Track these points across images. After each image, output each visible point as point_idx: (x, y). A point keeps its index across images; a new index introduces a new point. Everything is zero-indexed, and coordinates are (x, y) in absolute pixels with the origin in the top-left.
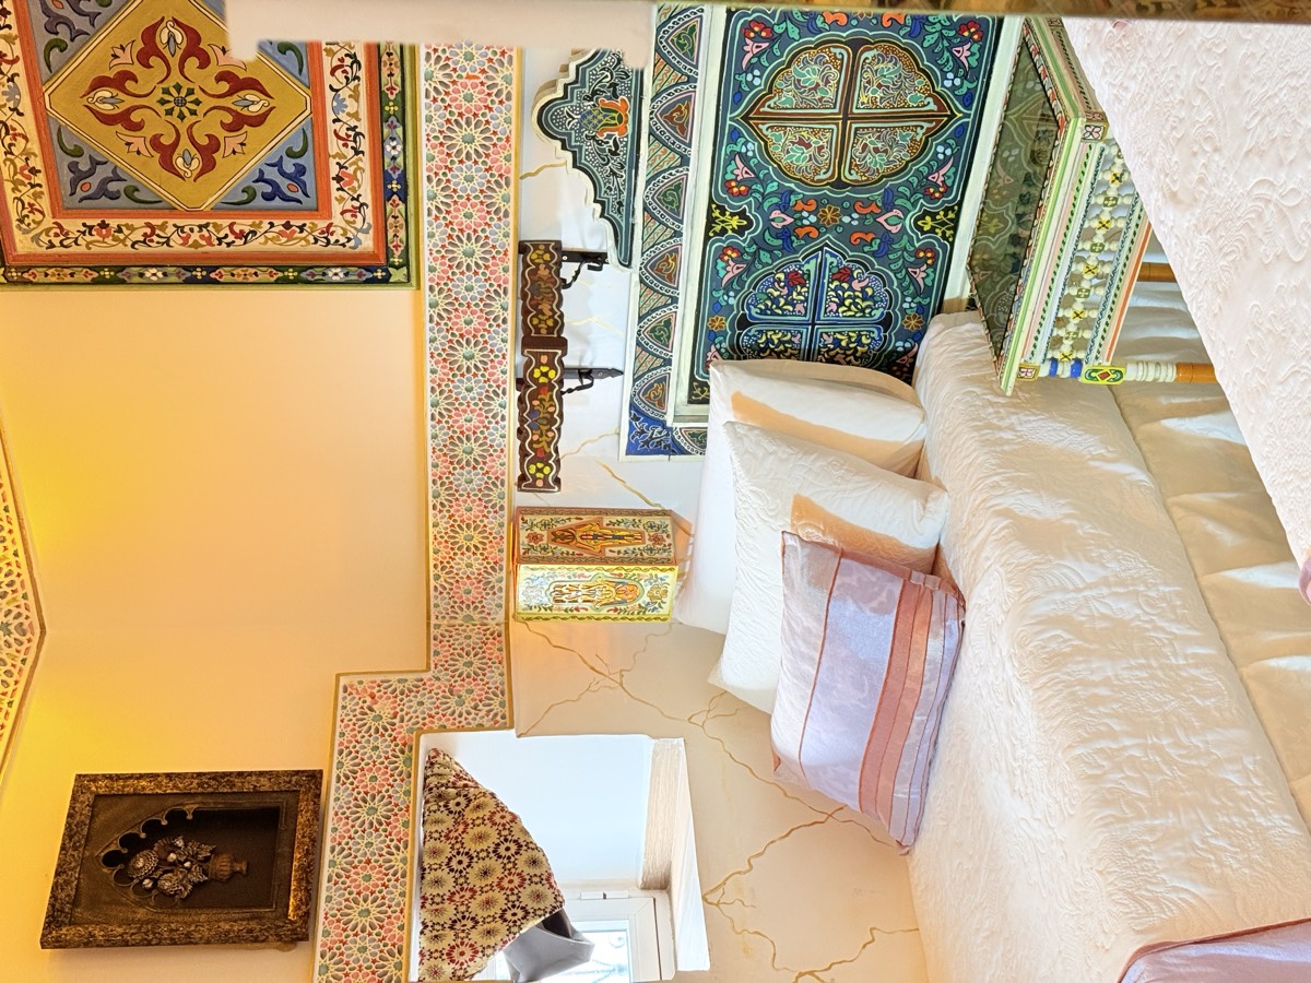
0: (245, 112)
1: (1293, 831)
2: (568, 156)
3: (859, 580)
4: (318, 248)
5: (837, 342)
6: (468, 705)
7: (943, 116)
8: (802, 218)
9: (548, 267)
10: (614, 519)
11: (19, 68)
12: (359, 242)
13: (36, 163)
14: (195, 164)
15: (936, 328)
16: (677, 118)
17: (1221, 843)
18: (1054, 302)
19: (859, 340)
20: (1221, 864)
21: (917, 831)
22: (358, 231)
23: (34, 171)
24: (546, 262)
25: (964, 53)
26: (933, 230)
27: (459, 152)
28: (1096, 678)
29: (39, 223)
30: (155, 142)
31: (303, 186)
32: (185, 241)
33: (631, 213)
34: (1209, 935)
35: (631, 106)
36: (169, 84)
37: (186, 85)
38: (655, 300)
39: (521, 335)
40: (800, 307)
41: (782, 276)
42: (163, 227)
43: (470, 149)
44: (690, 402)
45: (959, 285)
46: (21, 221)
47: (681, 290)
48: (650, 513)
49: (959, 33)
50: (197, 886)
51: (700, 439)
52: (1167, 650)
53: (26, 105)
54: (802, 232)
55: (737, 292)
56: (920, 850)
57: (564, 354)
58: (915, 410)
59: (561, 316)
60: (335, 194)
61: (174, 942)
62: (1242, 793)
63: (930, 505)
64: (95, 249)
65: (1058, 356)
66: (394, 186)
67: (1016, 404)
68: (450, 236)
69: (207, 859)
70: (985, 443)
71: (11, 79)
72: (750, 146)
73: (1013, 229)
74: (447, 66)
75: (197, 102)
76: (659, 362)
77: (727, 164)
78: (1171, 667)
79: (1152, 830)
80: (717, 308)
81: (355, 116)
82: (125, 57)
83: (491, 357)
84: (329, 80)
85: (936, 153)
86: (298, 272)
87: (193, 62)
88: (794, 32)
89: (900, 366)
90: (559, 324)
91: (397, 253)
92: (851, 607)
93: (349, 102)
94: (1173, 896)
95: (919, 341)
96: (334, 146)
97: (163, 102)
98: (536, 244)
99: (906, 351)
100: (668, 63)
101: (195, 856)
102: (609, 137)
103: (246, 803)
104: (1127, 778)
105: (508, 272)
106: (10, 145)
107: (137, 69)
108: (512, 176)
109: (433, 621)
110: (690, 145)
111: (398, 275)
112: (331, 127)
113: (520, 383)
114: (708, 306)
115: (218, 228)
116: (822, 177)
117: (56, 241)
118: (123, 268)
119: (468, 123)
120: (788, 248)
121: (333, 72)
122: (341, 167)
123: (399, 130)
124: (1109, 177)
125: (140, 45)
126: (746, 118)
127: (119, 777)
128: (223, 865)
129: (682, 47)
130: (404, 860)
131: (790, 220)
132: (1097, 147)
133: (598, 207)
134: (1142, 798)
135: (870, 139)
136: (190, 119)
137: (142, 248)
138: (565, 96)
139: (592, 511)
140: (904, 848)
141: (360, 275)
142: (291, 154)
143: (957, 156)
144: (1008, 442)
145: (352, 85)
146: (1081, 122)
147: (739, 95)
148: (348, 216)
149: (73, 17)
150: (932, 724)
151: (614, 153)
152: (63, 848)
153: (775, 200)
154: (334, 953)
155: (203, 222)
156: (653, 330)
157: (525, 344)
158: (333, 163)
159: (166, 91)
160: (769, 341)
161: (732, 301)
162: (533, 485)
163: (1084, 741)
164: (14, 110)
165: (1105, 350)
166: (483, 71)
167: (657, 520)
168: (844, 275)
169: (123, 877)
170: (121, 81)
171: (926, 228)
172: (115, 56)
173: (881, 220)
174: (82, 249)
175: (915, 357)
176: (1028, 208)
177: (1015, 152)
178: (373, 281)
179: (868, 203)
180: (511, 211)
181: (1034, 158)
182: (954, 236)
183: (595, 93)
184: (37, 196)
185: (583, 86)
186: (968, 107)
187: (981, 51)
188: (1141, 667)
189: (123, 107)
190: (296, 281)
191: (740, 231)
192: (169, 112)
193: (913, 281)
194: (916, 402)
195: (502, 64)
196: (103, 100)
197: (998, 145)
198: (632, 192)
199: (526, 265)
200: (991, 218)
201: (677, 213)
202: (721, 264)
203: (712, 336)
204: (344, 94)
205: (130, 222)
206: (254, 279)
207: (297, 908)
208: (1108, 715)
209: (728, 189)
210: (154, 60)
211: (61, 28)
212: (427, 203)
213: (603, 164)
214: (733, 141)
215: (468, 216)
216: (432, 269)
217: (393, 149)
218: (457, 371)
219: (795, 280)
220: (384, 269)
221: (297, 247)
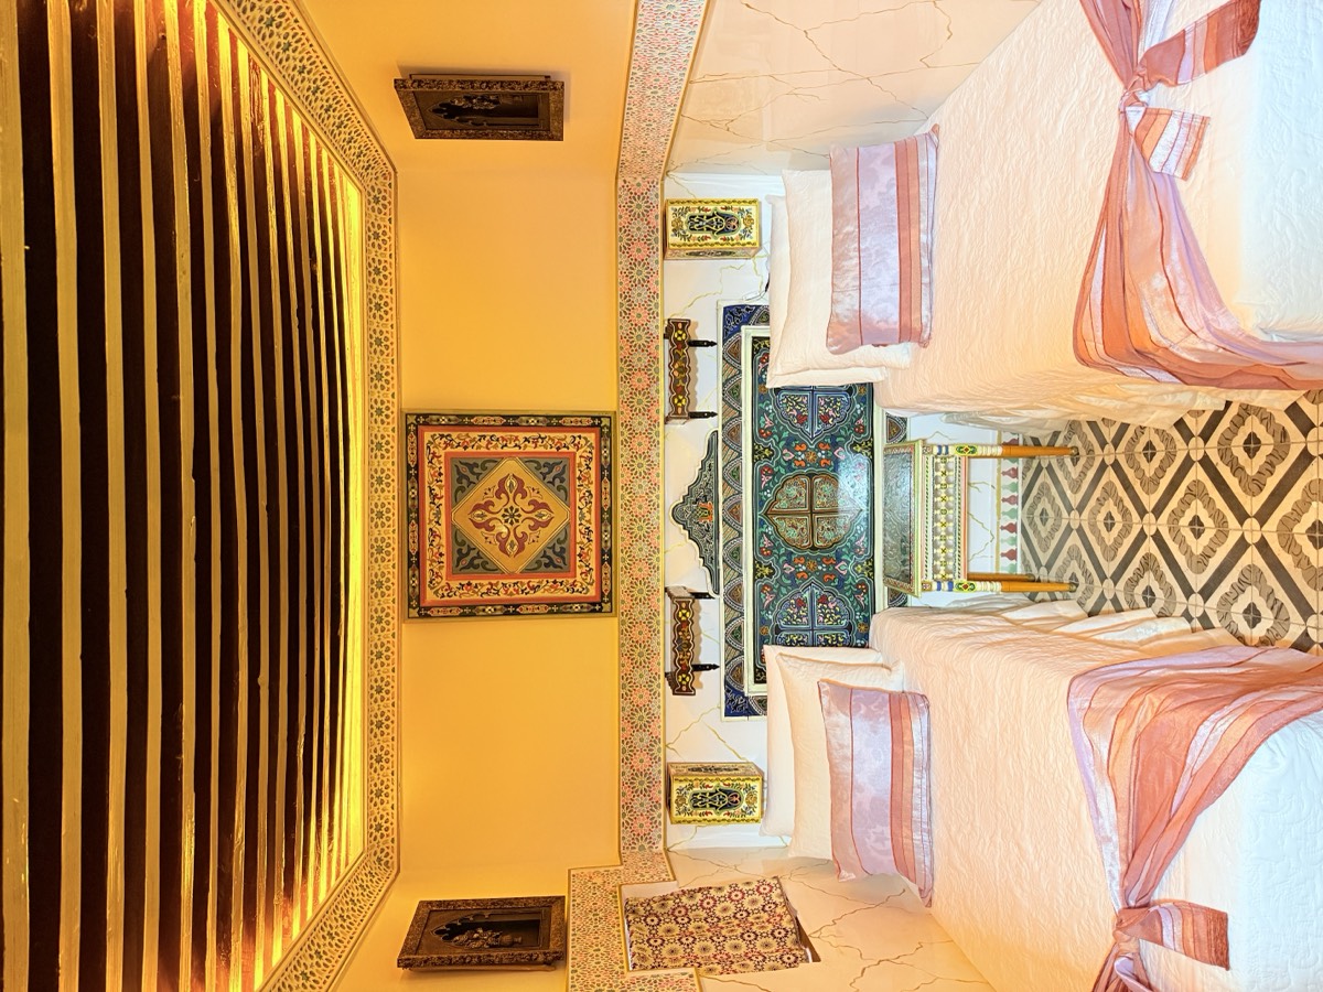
0: (540, 520)
2: (687, 532)
4: (569, 594)
5: (826, 641)
7: (856, 510)
8: (799, 568)
11: (443, 501)
12: (588, 590)
13: (443, 550)
14: (515, 548)
16: (734, 512)
19: (837, 639)
22: (588, 584)
23: (441, 555)
26: (862, 573)
27: (636, 535)
29: (438, 583)
30: (498, 536)
31: (563, 559)
32: (506, 591)
33: (717, 563)
35: (714, 507)
36: (507, 507)
37: (515, 507)
38: (733, 614)
40: (804, 620)
41: (793, 601)
42: (497, 584)
44: (756, 682)
46: (431, 582)
47: (745, 608)
51: (763, 702)
53: (443, 520)
54: (799, 575)
55: (772, 612)
60: (578, 563)
64: (463, 598)
66: (606, 556)
68: (632, 583)
71: (438, 507)
72: (770, 529)
74: (631, 492)
75: (519, 516)
76: (737, 654)
77: (760, 540)
80: (764, 622)
81: (589, 521)
82: (490, 494)
83: (652, 655)
84: (578, 504)
85: (856, 530)
86: (558, 608)
87: (519, 495)
88: (783, 471)
91: (606, 595)
93: (587, 514)
96: (579, 538)
97: (504, 516)
100: (729, 484)
102: (705, 522)
106: (433, 541)
107: (494, 500)
108: (661, 547)
109: (622, 851)
110: (741, 526)
111: (607, 608)
112: (578, 528)
114: (760, 621)
115: (522, 584)
116: (805, 544)
117: (446, 593)
118: (475, 607)
120: (794, 585)
121: (580, 501)
122: (582, 549)
123: (609, 528)
125: (497, 488)
126: (766, 514)
129: (734, 477)
131: (793, 569)
132: (930, 458)
133: (702, 560)
135: (824, 523)
136: (515, 524)
137: (485, 597)
138: (683, 503)
140: (928, 896)
141: (588, 608)
142: (559, 542)
143: (866, 530)
145: (588, 506)
147: (762, 504)
148: (583, 576)
149: (471, 476)
151: (708, 531)
152: (412, 926)
153: (785, 558)
155: (515, 581)
156: (733, 633)
158: (578, 546)
159: (506, 521)
160: (792, 641)
161: (771, 617)
164: (437, 522)
166: (647, 494)
168: (824, 600)
170: (487, 506)
171: (860, 571)
172: (485, 494)
173: (837, 567)
174: (457, 598)
178: (594, 611)
179: (828, 558)
180: (661, 567)
182: (873, 574)
183: (697, 500)
184: (440, 568)
185: (691, 498)
186: (866, 504)
189: (486, 519)
190: (558, 612)
191: (770, 576)
193: (859, 603)
195: (655, 490)
196: (478, 516)
198: (717, 553)
201: (739, 564)
202: (763, 595)
203: (762, 639)
204: (585, 510)
205: (482, 582)
206: (536, 612)
209: (762, 553)
210: (503, 495)
211: (464, 481)
212: (621, 565)
213: (702, 537)
214: (761, 526)
215: (640, 571)
216: (623, 602)
217: (606, 537)
218: (636, 665)
219: (800, 603)
220: (600, 605)
221: (559, 594)
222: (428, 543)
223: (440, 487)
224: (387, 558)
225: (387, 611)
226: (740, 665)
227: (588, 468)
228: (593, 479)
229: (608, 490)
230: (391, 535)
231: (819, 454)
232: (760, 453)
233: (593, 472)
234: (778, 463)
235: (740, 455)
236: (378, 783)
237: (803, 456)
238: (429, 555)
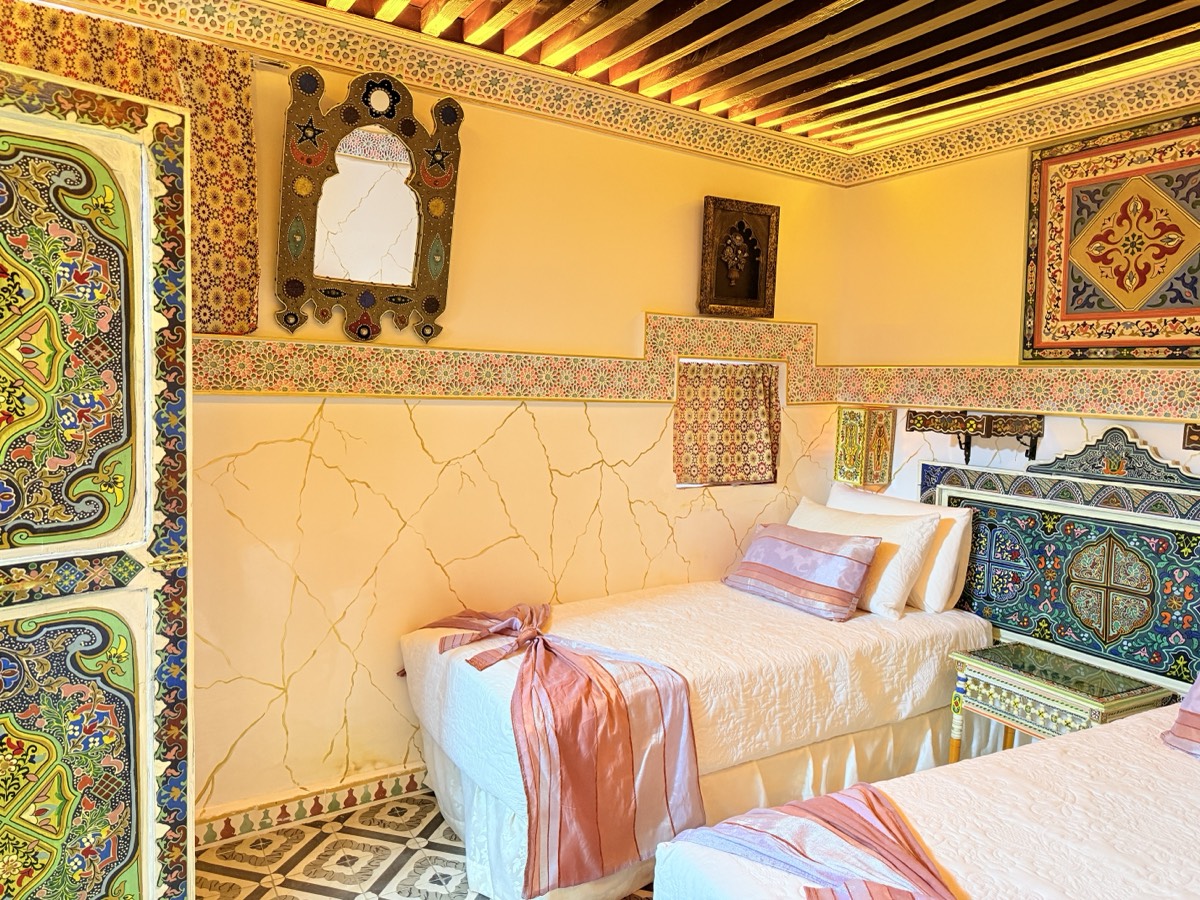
0: (1126, 277)
1: (735, 759)
2: (1094, 443)
3: (855, 573)
4: (1045, 314)
5: (979, 573)
6: (798, 385)
7: (1107, 639)
8: (1050, 561)
9: (1030, 429)
10: (888, 456)
11: (1157, 162)
12: (1047, 334)
13: (1100, 173)
14: (1097, 253)
15: (985, 623)
16: (1112, 500)
17: (731, 726)
18: (999, 684)
19: (979, 584)
20: (722, 723)
21: (732, 587)
22: (1054, 335)
23: (1095, 172)
24: (1032, 429)
25: (1143, 653)
26: (1039, 627)
27: (1098, 386)
28: (808, 680)
29: (1065, 176)
30: (1110, 232)
31: (1082, 306)
32: (1053, 248)
33: (1058, 473)
34: (692, 713)
35: (1121, 476)
36: (1144, 239)
37: (1143, 247)
38: (1008, 483)
39: (994, 415)
40: (999, 556)
41: (1017, 548)
42: (1061, 237)
43: (1100, 392)
45: (1007, 637)
46: (1067, 167)
47: (1012, 496)
48: (890, 474)
49: (1155, 652)
50: (726, 264)
51: (930, 500)
52: (819, 715)
53: (1134, 167)
54: (1042, 560)
55: (1009, 525)
56: (723, 586)
57: (982, 436)
58: (941, 609)
59: (1002, 435)
60: (1076, 323)
61: (703, 255)
62: (753, 738)
63: (892, 611)
64: (1049, 204)
65: (969, 682)
66: (1080, 353)
67: (943, 659)
68: (1049, 380)
69: (737, 267)
70: (924, 642)
71: (1150, 158)
72: (1094, 537)
73: (1038, 668)
74: (1149, 382)
75: (1133, 253)
76: (973, 483)
77: (1084, 525)
78: (811, 715)
79: (738, 695)
80: (1002, 514)
81: (1121, 334)
82: (1161, 217)
83: (981, 400)
84: (1143, 321)
85: (1084, 633)
86: (1031, 303)
87: (1157, 251)
88: (1161, 565)
89: (964, 603)
90: (998, 434)
91: (1040, 354)
92: (843, 568)
93: (1130, 331)
94: (709, 700)
95: (977, 614)
96: (1104, 323)
97: (1134, 236)
98: (1042, 424)
99: (972, 607)
100: (1146, 498)
101: (740, 262)
102: (1104, 465)
103: (761, 284)
104: (761, 687)
105: (1026, 409)
106: (1111, 160)
107: (1154, 222)
108: (1082, 413)
109: (840, 368)
110: (1096, 506)
111: (1028, 354)
112: (1115, 322)
113: (964, 413)
114: (1003, 510)
115: (1059, 264)
116: (1074, 573)
117: (1055, 185)
118: (1038, 218)
119: (1114, 392)
120: (1033, 552)
121: (1147, 322)
122: (1091, 326)
123: (1111, 356)
124: (1069, 720)
125: (1168, 223)
126: (1110, 536)
127: (777, 225)
128: (735, 274)
129: (1156, 505)
130: (731, 355)
131: (1049, 555)
132: (1087, 716)
133: (1062, 457)
134: (752, 692)
135: (1094, 599)
136: (1123, 250)
137: (1049, 227)
138: (1128, 442)
139: (893, 446)
140: (725, 580)
141: (1029, 335)
142: (1101, 301)
143: (1082, 643)
144: (924, 653)
145: (1140, 332)
146: (1103, 710)
147: (1125, 534)
148: (1063, 329)
149: (1186, 189)
150: (782, 599)
151: (1093, 466)
152: (748, 203)
153: (1061, 548)
154: (693, 326)
155: (1062, 257)
156: (990, 481)
157: (988, 417)
158: (1095, 322)
160: (981, 539)
161: (1004, 522)
162: (911, 418)
163: (778, 670)
164: (1132, 161)
165: (970, 706)
166: (1145, 400)
167: (886, 477)
168: (1016, 580)
169: (733, 230)
170: (1147, 214)
171: (1041, 624)
172: (1162, 211)
173: (1047, 601)
174: (1049, 197)
175: (968, 611)
176: (1050, 677)
177: (1083, 674)
178: (1025, 341)
179: (1057, 595)
180: (1062, 412)
181: (1079, 683)
182: (1036, 637)
183: (1130, 458)
184: (1081, 174)
185: (1134, 452)
186: (1111, 652)
187: (1144, 662)
188: (812, 701)
189: (1131, 216)
190: (1026, 303)
191: (1045, 529)
192: (1127, 239)
193: (1011, 614)
194: (946, 609)
195: (1149, 410)
196: (1136, 206)
197: (1088, 665)
198: (1069, 474)
199: (1031, 419)
200: (1045, 657)
201: (1056, 497)
202: (1026, 517)
203: (986, 510)
204: (1135, 328)
205: (1064, 221)
206: (1029, 281)
207: (714, 308)
208: (790, 683)
209: (1069, 524)
210: (1159, 231)
211: (1180, 183)
212: (1068, 369)
213: (1088, 460)
214: (1098, 528)
215: (1060, 390)
216: (1030, 371)
217: (1101, 353)
218: (972, 382)
219: (1015, 555)
220: (1032, 347)
221: (1046, 304)
222: (1108, 155)
223: (1175, 155)
224: (1096, 115)
225: (1042, 128)
226: (963, 485)
227: (1188, 331)
228: (1173, 337)
229: (1155, 355)
230: (1122, 113)
231: (1178, 613)
232: (1187, 542)
233: (1182, 337)
234: (1171, 562)
235: (1183, 516)
236: (901, 156)
237: (1177, 593)
238: (1096, 158)
